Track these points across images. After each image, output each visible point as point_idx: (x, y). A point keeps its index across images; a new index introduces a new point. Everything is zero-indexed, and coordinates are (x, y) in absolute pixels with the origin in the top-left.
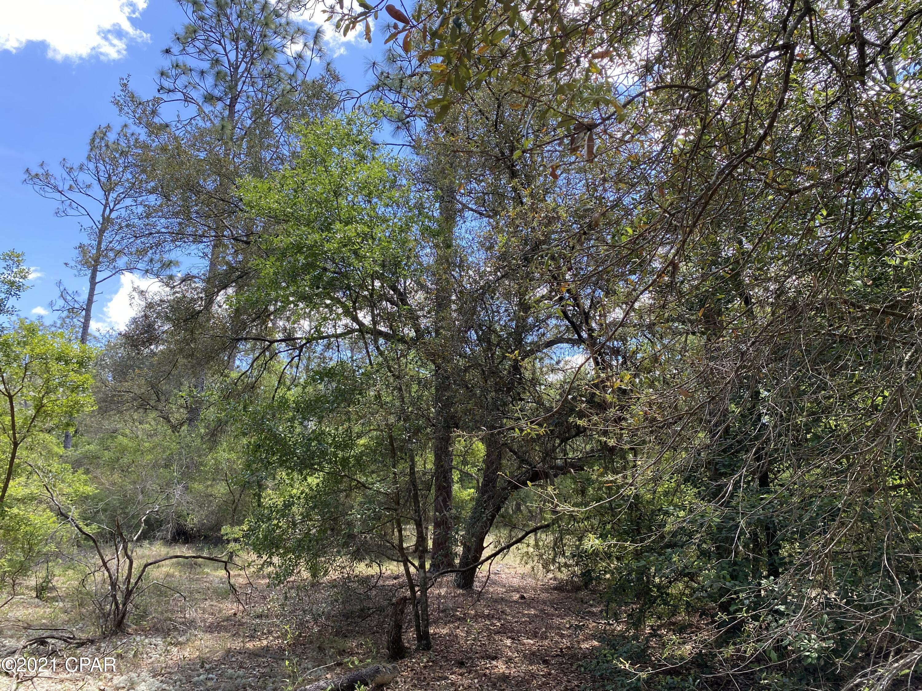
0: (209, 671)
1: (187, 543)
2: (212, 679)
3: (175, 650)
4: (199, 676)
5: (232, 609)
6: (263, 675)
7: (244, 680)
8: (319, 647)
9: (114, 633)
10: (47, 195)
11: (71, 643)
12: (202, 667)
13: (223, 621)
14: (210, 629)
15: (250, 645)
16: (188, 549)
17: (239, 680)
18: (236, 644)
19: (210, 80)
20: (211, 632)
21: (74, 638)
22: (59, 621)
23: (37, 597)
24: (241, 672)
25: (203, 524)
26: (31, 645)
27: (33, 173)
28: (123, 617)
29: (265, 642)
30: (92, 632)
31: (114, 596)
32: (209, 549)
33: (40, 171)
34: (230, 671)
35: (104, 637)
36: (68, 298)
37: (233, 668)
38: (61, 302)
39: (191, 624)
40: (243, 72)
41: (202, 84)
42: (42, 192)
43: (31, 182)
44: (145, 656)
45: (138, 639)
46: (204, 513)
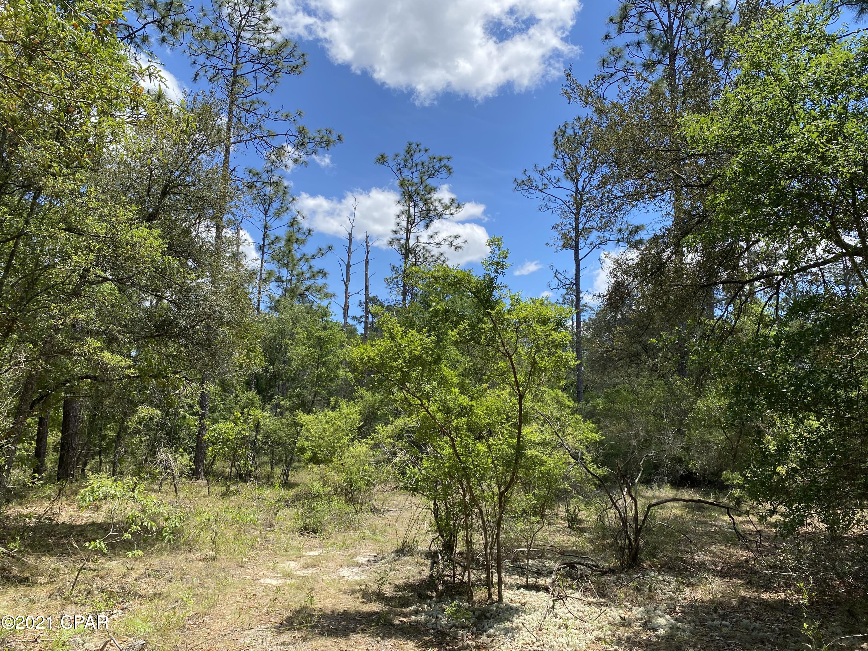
0: (723, 617)
1: (694, 487)
2: (726, 626)
3: (688, 590)
4: (713, 620)
5: (743, 556)
6: (782, 631)
7: (761, 634)
8: (848, 611)
9: (630, 567)
10: (532, 196)
11: (595, 571)
12: (716, 611)
13: (734, 567)
14: (723, 574)
15: (765, 596)
16: (695, 492)
17: (756, 632)
18: (752, 594)
19: (647, 48)
20: (723, 577)
21: (597, 566)
22: (587, 550)
23: (569, 527)
24: (757, 625)
25: (705, 470)
26: (564, 568)
27: (520, 181)
28: (636, 553)
29: (783, 596)
30: (614, 562)
31: (626, 532)
32: (715, 494)
33: (524, 178)
34: (746, 621)
35: (622, 569)
36: (561, 277)
37: (748, 619)
38: (555, 282)
39: (701, 566)
40: (678, 28)
41: (640, 55)
42: (528, 195)
43: (519, 189)
44: (660, 592)
45: (652, 574)
46: (704, 459)
